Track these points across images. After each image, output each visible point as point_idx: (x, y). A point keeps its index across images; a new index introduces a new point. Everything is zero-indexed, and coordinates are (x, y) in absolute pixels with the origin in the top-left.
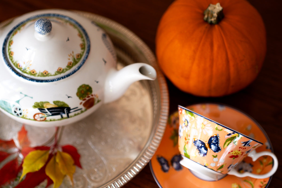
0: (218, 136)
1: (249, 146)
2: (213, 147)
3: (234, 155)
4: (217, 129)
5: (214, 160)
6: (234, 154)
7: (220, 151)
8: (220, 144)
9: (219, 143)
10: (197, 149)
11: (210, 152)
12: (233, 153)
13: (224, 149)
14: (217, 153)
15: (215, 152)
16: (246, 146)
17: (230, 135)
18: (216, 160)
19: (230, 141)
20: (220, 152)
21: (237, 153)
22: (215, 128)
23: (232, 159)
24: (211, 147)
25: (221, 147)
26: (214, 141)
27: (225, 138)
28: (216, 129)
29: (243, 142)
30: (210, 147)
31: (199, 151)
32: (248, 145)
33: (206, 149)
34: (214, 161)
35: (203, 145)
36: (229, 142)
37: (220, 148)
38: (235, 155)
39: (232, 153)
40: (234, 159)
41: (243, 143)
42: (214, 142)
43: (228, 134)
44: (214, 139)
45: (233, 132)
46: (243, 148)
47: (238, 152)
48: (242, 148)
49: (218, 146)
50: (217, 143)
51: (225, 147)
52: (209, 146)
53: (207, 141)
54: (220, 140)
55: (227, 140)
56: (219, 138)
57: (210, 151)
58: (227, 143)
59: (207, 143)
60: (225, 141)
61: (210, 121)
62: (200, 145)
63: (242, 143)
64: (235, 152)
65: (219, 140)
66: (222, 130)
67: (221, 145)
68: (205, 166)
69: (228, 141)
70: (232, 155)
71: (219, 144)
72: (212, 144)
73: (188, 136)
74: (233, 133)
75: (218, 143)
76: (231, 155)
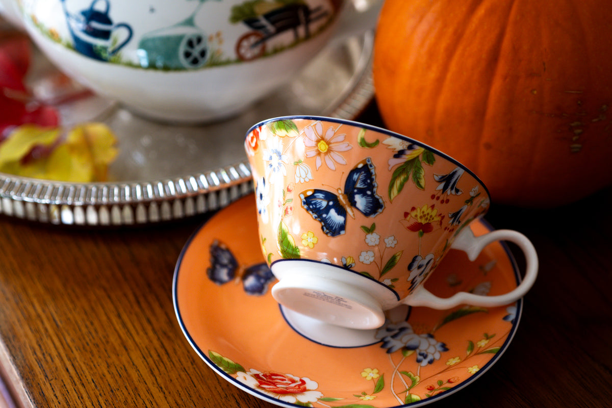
0: (371, 166)
1: (457, 191)
2: (360, 201)
3: (419, 221)
4: (364, 143)
5: (367, 241)
6: (421, 217)
7: (380, 210)
8: (377, 187)
9: (376, 185)
10: (316, 218)
11: (355, 219)
12: (416, 216)
13: (391, 203)
14: (372, 216)
15: (367, 214)
16: (449, 191)
17: (404, 156)
18: (373, 240)
19: (405, 176)
20: (381, 213)
21: (428, 214)
22: (359, 140)
23: (416, 233)
24: (356, 202)
25: (381, 197)
26: (359, 181)
27: (390, 168)
28: (361, 143)
29: (440, 177)
30: (353, 204)
31: (323, 224)
32: (452, 188)
33: (341, 211)
34: (367, 244)
35: (331, 203)
36: (402, 178)
37: (381, 201)
38: (423, 222)
39: (413, 214)
40: (421, 235)
41: (440, 181)
42: (362, 187)
43: (397, 153)
44: (361, 177)
45: (408, 144)
46: (441, 199)
47: (430, 211)
48: (438, 198)
49: (372, 196)
50: (371, 187)
51: (392, 197)
52: (347, 200)
53: (340, 189)
54: (375, 175)
55: (395, 172)
56: (372, 171)
57: (354, 215)
58: (398, 183)
59: (343, 193)
60: (389, 176)
61: (341, 125)
62: (324, 204)
63: (437, 178)
64: (422, 210)
65: (374, 177)
66: (377, 142)
67: (380, 192)
68: (346, 267)
69: (399, 176)
70: (415, 221)
71: (375, 189)
72: (357, 193)
73: (286, 190)
74: (410, 148)
75: (374, 187)
76: (411, 220)
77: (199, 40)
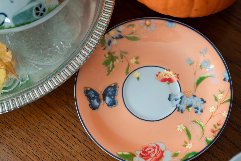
77: (41, 6)
